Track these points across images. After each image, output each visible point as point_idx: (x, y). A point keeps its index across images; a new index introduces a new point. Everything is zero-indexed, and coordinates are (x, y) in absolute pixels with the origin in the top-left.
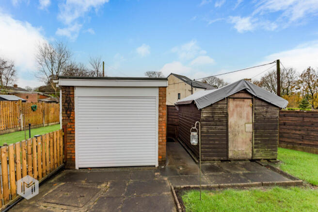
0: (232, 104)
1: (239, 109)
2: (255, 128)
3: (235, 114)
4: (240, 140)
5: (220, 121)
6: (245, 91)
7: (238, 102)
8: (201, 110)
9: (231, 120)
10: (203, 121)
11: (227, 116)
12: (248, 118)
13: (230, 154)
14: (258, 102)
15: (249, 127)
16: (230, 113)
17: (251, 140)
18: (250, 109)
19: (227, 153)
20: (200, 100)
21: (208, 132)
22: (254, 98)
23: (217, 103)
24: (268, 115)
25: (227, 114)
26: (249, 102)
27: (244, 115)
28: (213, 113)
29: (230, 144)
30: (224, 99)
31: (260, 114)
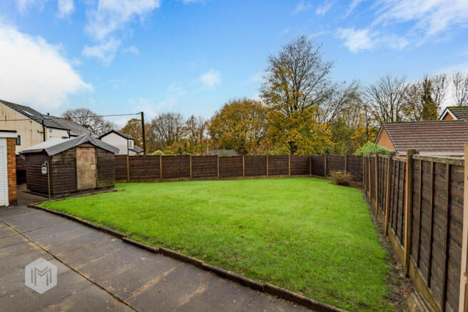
0: (79, 151)
1: (85, 155)
2: (98, 167)
3: (82, 159)
4: (86, 176)
5: (69, 164)
6: (89, 142)
7: (84, 150)
8: (51, 156)
9: (79, 163)
10: (54, 164)
11: (75, 160)
12: (92, 161)
13: (79, 187)
14: (99, 150)
15: (94, 167)
16: (77, 158)
17: (95, 176)
18: (94, 155)
19: (76, 186)
20: (51, 148)
21: (59, 173)
22: (96, 147)
23: (66, 151)
24: (107, 158)
25: (75, 159)
26: (93, 150)
27: (90, 159)
28: (63, 158)
29: (78, 180)
30: (72, 148)
31: (101, 157)
